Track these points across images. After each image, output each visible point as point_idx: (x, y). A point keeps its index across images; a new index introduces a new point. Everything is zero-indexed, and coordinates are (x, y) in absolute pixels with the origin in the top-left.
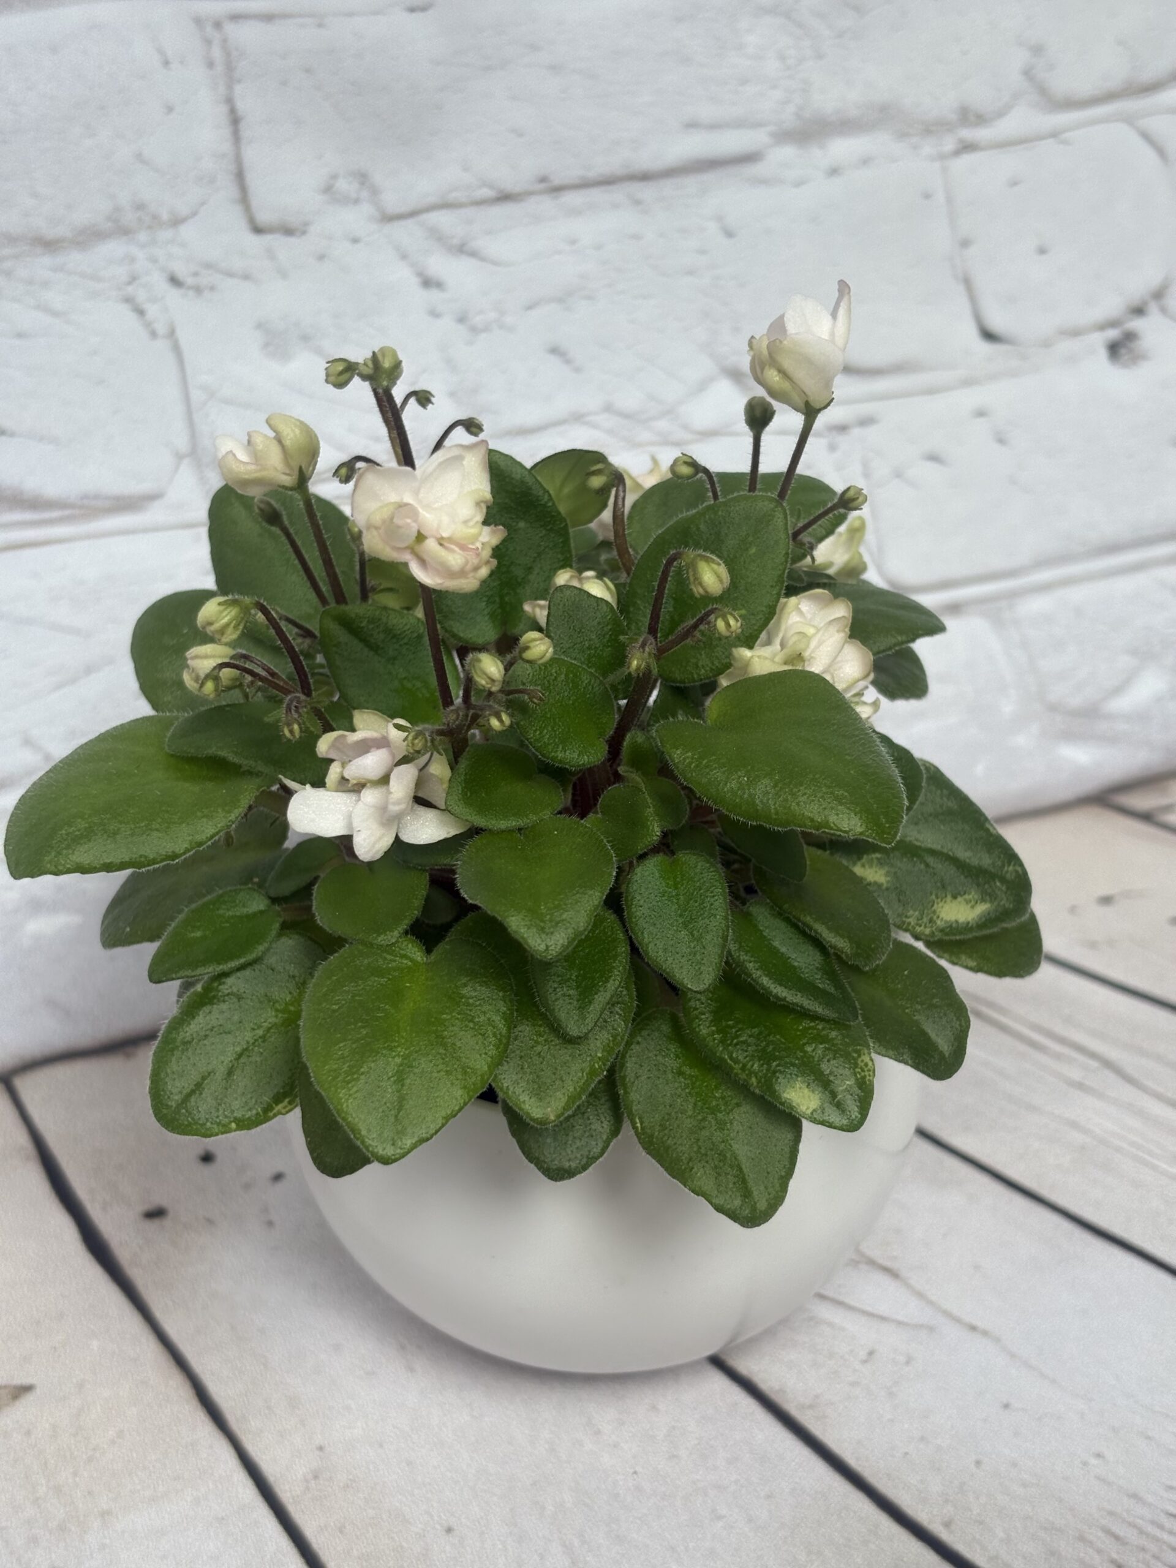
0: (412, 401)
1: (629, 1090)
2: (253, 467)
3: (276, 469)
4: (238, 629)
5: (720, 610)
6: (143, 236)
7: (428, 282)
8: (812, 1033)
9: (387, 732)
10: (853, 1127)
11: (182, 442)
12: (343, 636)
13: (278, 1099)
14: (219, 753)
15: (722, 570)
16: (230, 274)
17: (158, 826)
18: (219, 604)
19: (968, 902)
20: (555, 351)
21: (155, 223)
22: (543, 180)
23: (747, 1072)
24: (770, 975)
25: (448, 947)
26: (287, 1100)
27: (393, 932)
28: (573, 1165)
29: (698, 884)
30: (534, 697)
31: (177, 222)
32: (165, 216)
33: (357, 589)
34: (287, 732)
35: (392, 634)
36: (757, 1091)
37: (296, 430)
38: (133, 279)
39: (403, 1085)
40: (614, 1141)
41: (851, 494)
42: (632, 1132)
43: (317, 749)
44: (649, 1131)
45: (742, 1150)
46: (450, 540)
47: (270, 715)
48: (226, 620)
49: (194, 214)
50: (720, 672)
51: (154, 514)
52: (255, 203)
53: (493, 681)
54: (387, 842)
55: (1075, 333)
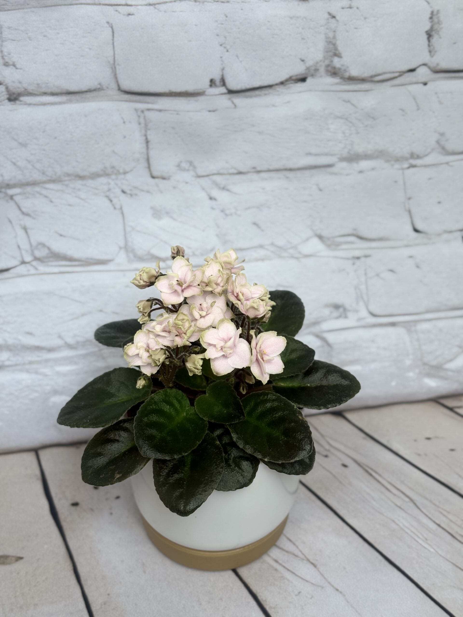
6: (113, 177)
7: (211, 198)
16: (143, 191)
20: (255, 224)
21: (118, 173)
22: (254, 168)
31: (125, 173)
32: (121, 171)
38: (109, 190)
49: (131, 171)
51: (110, 266)
52: (152, 169)
55: (450, 232)
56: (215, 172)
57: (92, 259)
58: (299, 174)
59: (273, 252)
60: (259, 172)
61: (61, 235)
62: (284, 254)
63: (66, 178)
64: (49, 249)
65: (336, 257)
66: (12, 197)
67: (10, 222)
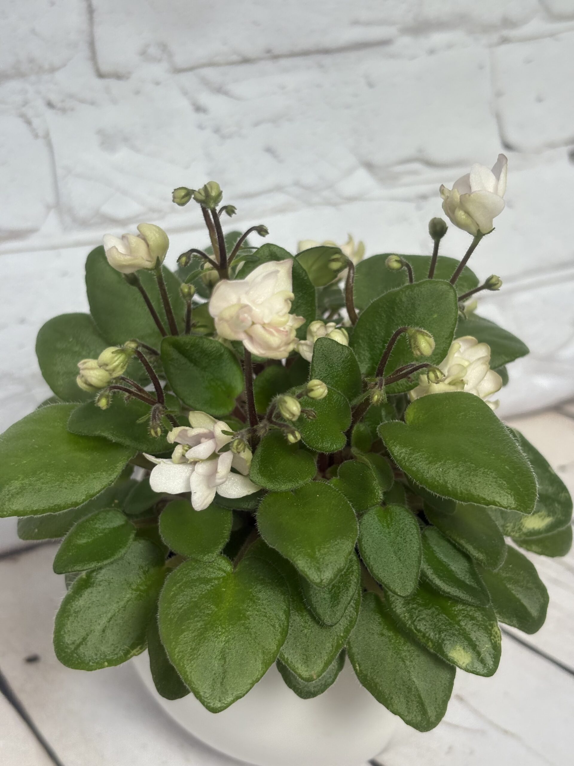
0: (224, 212)
1: (352, 646)
2: (128, 257)
3: (143, 258)
4: (124, 368)
5: (431, 366)
6: (33, 78)
7: (199, 109)
8: (464, 614)
9: (214, 429)
10: (490, 673)
11: (50, 199)
12: (175, 354)
13: (133, 646)
14: (103, 434)
15: (432, 340)
16: (83, 101)
17: (66, 486)
18: (113, 353)
19: (540, 517)
20: (269, 150)
21: (40, 70)
22: (269, 51)
23: (426, 638)
24: (440, 577)
25: (247, 563)
26: (139, 647)
27: (213, 553)
28: (316, 689)
29: (401, 526)
30: (310, 415)
31: (53, 70)
32: (46, 66)
33: (184, 325)
34: (153, 432)
35: (204, 352)
36: (432, 651)
37: (157, 235)
38: (25, 103)
39: (225, 662)
40: (340, 673)
41: (493, 281)
42: (354, 672)
43: (167, 438)
44: (364, 672)
45: (420, 683)
46: (269, 324)
47: (140, 419)
48: (117, 363)
49: (64, 65)
50: (411, 388)
51: (33, 241)
52: (100, 60)
53: (294, 415)
54: (211, 498)
55: (552, 146)
56: (206, 61)
58: (339, 58)
59: (297, 197)
60: (276, 57)
62: (316, 199)
65: (394, 199)
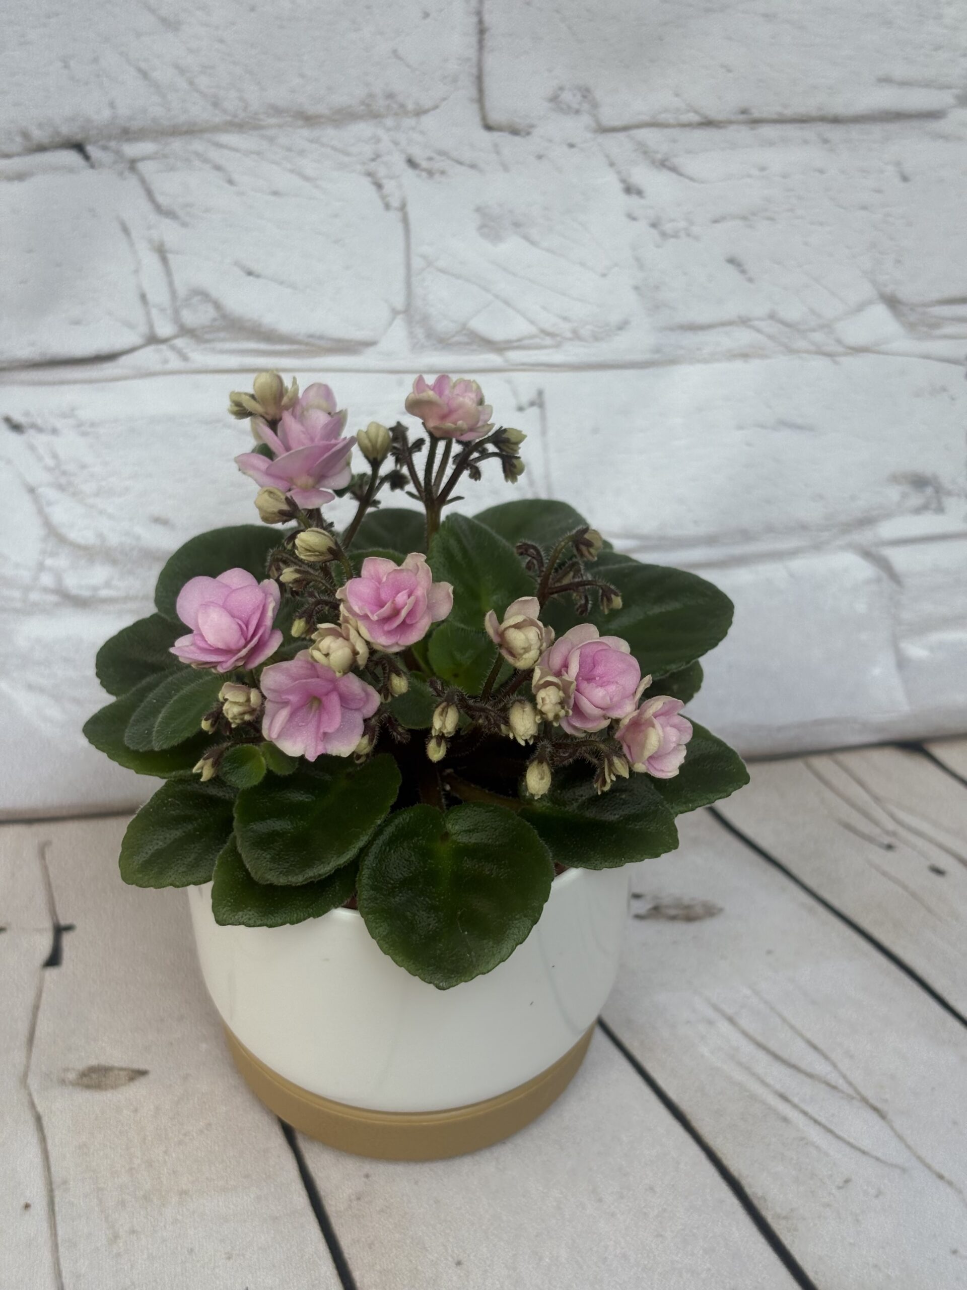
56: (646, 118)
57: (321, 337)
58: (855, 131)
59: (770, 337)
60: (757, 122)
61: (250, 273)
62: (801, 344)
63: (273, 121)
64: (217, 306)
65: (927, 357)
66: (132, 165)
67: (125, 230)
